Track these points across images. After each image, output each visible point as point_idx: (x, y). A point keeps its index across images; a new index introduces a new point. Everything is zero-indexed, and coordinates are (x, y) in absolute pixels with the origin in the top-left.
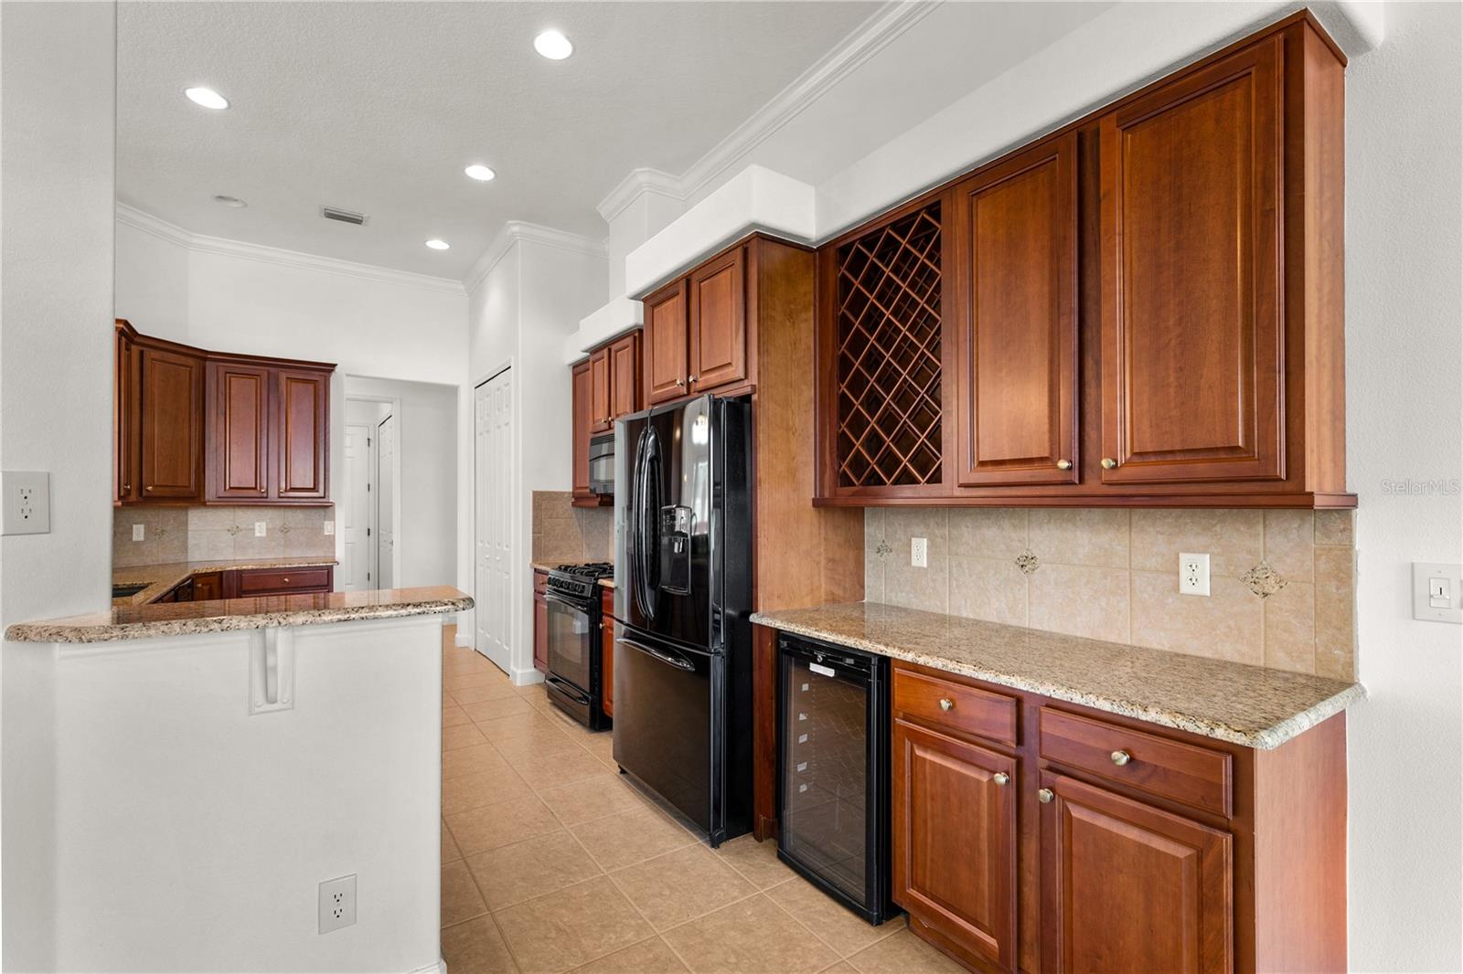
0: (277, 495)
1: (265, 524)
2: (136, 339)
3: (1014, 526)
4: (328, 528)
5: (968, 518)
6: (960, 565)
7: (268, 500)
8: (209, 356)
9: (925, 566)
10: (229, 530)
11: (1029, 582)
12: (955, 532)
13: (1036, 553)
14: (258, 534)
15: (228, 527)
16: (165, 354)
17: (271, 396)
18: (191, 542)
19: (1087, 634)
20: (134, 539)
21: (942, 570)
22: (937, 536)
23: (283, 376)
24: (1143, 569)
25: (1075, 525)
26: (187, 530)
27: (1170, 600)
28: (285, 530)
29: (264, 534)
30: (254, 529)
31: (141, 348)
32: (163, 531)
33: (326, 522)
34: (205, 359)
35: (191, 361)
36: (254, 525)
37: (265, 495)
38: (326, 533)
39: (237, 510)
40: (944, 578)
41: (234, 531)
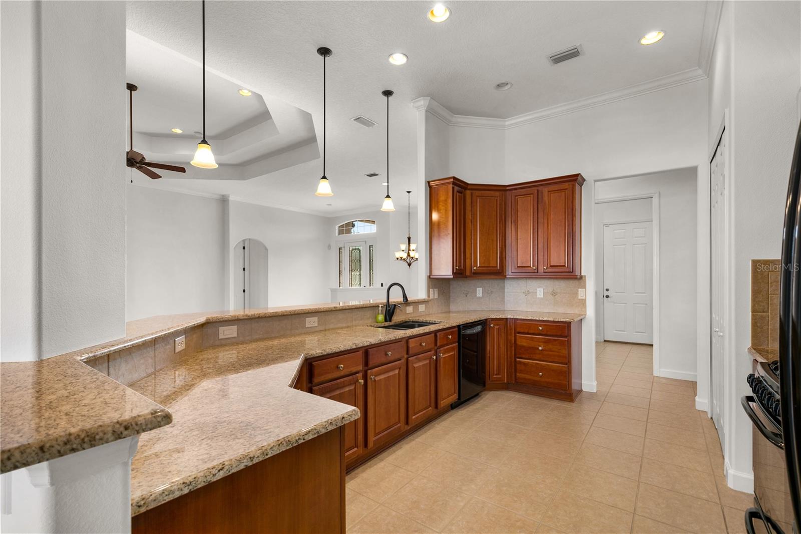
0: (542, 271)
1: (542, 289)
2: (469, 187)
4: (581, 292)
7: (538, 274)
8: (508, 188)
10: (524, 293)
14: (538, 296)
15: (523, 291)
16: (483, 192)
17: (539, 205)
18: (506, 299)
20: (477, 296)
23: (545, 190)
26: (504, 292)
28: (554, 294)
29: (542, 296)
30: (536, 293)
31: (471, 191)
32: (492, 292)
33: (579, 290)
34: (506, 191)
35: (497, 193)
36: (536, 290)
37: (536, 271)
38: (580, 298)
39: (528, 280)
41: (527, 293)
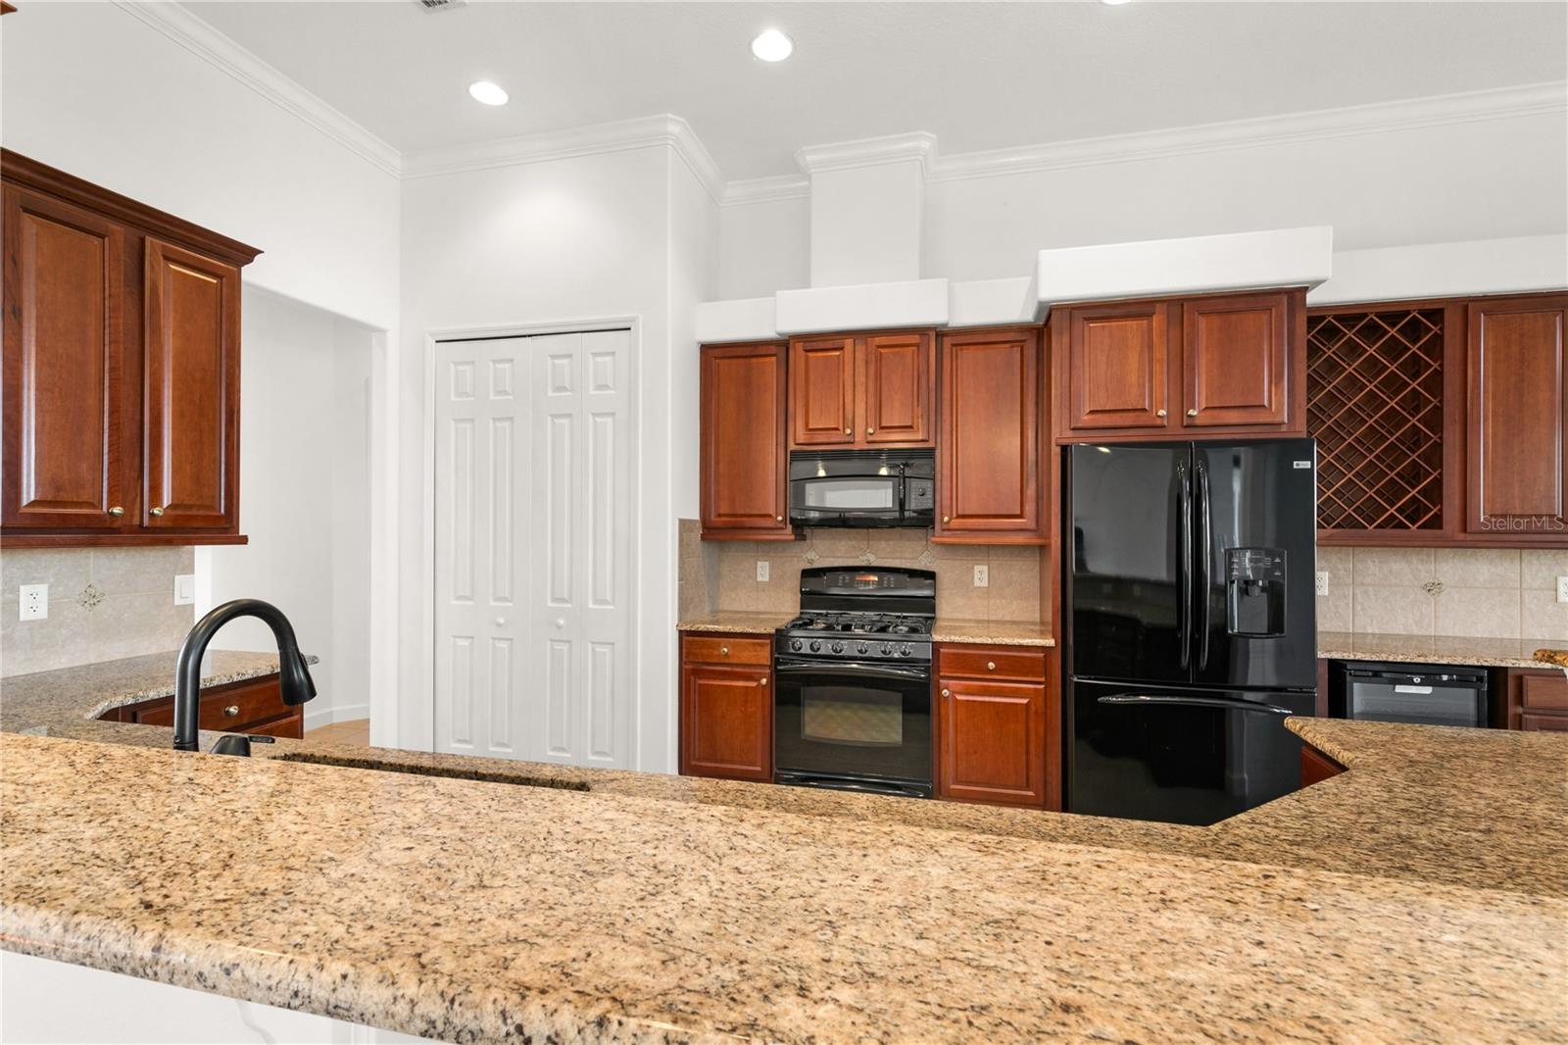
3: (1422, 561)
5: (1374, 555)
6: (1366, 592)
9: (1327, 594)
11: (1435, 603)
12: (1359, 566)
13: (1442, 580)
19: (1486, 635)
21: (1345, 596)
22: (1339, 570)
24: (1530, 589)
25: (1477, 560)
27: (1549, 607)
29: (43, 614)
33: (177, 577)
36: (17, 591)
38: (178, 602)
40: (1348, 604)
